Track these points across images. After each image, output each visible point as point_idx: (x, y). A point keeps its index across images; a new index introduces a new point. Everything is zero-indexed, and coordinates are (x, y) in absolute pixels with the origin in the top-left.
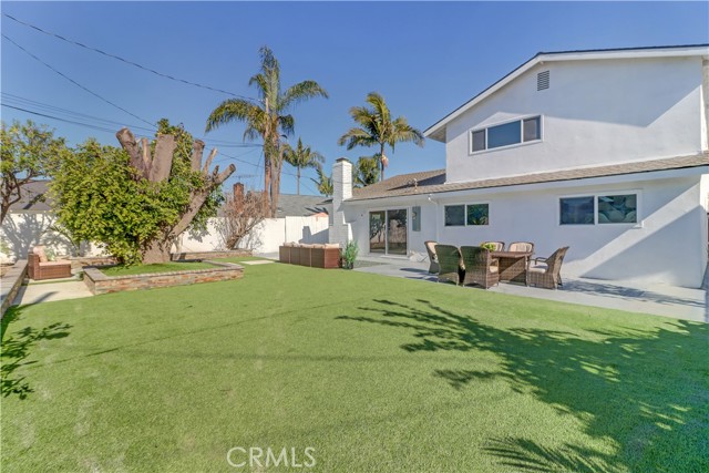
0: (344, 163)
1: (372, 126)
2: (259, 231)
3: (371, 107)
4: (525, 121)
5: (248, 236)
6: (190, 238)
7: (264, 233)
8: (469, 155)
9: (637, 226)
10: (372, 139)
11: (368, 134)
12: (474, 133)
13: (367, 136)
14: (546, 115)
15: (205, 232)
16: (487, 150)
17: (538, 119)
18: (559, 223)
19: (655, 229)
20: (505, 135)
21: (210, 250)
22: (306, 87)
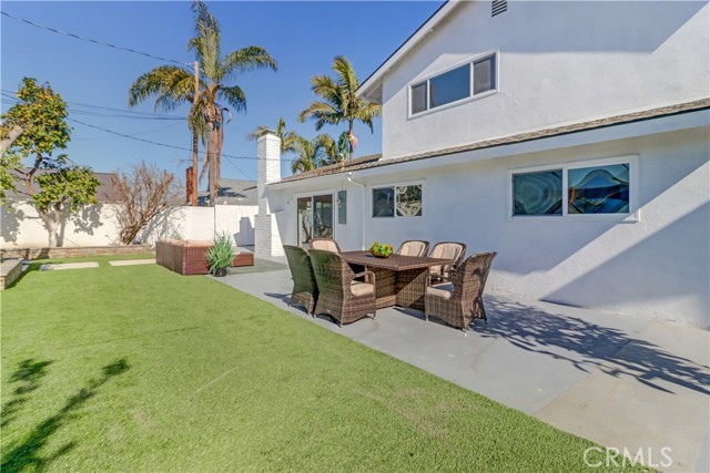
0: (269, 136)
1: (337, 99)
2: (176, 223)
3: (336, 77)
4: (475, 63)
5: (161, 228)
6: (76, 231)
7: (183, 224)
8: (408, 120)
9: (631, 218)
10: (340, 115)
11: (331, 108)
12: (414, 87)
13: (333, 112)
14: (502, 51)
15: (97, 223)
16: (429, 110)
17: (492, 58)
18: (510, 212)
19: (661, 224)
20: (450, 87)
21: (106, 245)
22: (252, 54)
